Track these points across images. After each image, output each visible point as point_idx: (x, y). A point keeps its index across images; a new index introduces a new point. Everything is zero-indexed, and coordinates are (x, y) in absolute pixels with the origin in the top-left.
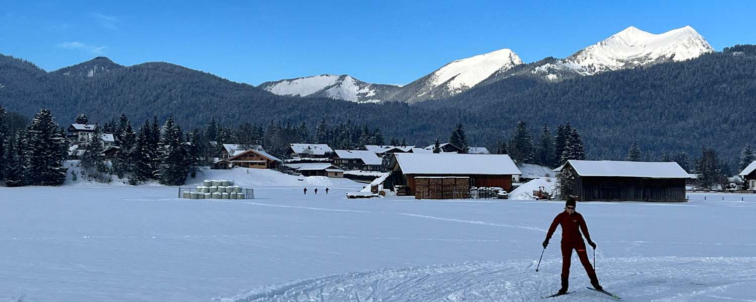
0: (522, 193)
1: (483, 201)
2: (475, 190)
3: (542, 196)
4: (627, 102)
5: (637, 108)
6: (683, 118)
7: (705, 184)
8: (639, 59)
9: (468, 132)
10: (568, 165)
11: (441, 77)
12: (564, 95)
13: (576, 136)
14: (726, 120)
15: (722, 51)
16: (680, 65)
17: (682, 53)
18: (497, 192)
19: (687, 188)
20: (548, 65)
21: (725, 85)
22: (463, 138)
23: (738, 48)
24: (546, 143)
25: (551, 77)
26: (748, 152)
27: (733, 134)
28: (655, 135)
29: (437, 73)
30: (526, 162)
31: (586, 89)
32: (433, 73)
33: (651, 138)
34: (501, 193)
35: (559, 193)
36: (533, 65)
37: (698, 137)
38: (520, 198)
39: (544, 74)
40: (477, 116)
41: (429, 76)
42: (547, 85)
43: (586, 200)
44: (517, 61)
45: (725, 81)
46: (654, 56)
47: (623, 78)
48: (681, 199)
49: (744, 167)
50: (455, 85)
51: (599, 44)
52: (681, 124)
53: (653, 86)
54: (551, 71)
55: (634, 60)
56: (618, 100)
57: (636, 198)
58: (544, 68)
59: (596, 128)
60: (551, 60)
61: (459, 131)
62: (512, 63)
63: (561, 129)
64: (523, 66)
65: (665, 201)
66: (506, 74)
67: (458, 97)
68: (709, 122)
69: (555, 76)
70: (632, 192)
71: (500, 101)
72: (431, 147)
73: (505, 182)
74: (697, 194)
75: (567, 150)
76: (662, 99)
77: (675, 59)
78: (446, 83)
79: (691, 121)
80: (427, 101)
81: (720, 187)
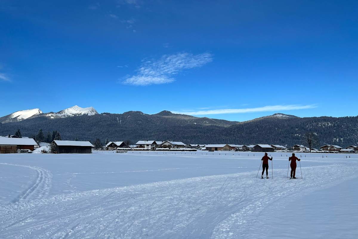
0: (37, 151)
1: (22, 154)
2: (19, 150)
3: (44, 152)
4: (75, 126)
5: (77, 127)
6: (90, 131)
7: (97, 148)
8: (78, 114)
9: (22, 132)
10: (54, 142)
11: (15, 115)
12: (56, 123)
13: (59, 134)
14: (101, 132)
15: (100, 114)
16: (90, 117)
17: (90, 114)
18: (28, 151)
19: (92, 149)
20: (51, 114)
21: (101, 123)
22: (20, 134)
23: (105, 113)
24: (49, 136)
25: (52, 117)
26: (107, 140)
27: (103, 135)
28: (82, 135)
29: (13, 114)
30: (42, 142)
31: (63, 122)
32: (12, 114)
33: (81, 136)
34: (29, 151)
35: (51, 151)
36: (46, 114)
37: (94, 136)
38: (36, 153)
39: (50, 117)
40: (27, 128)
41: (10, 115)
42: (50, 120)
43: (60, 153)
44: (41, 112)
45: (101, 122)
46: (82, 114)
47: (73, 119)
48: (90, 152)
49: (106, 144)
50: (20, 118)
51: (67, 109)
52: (89, 132)
53: (82, 122)
54: (52, 116)
55: (77, 115)
56: (72, 125)
57: (76, 152)
58: (50, 115)
59: (65, 133)
60: (52, 113)
61: (18, 132)
62: (40, 113)
63: (54, 132)
64: (43, 114)
65: (85, 153)
66: (37, 116)
67: (21, 122)
68: (97, 132)
69: (53, 117)
70: (75, 150)
71: (35, 123)
72: (7, 136)
73: (32, 148)
74: (94, 151)
75: (56, 138)
76: (84, 125)
77: (88, 115)
78: (16, 117)
79: (92, 132)
80: (9, 123)
81: (101, 149)
